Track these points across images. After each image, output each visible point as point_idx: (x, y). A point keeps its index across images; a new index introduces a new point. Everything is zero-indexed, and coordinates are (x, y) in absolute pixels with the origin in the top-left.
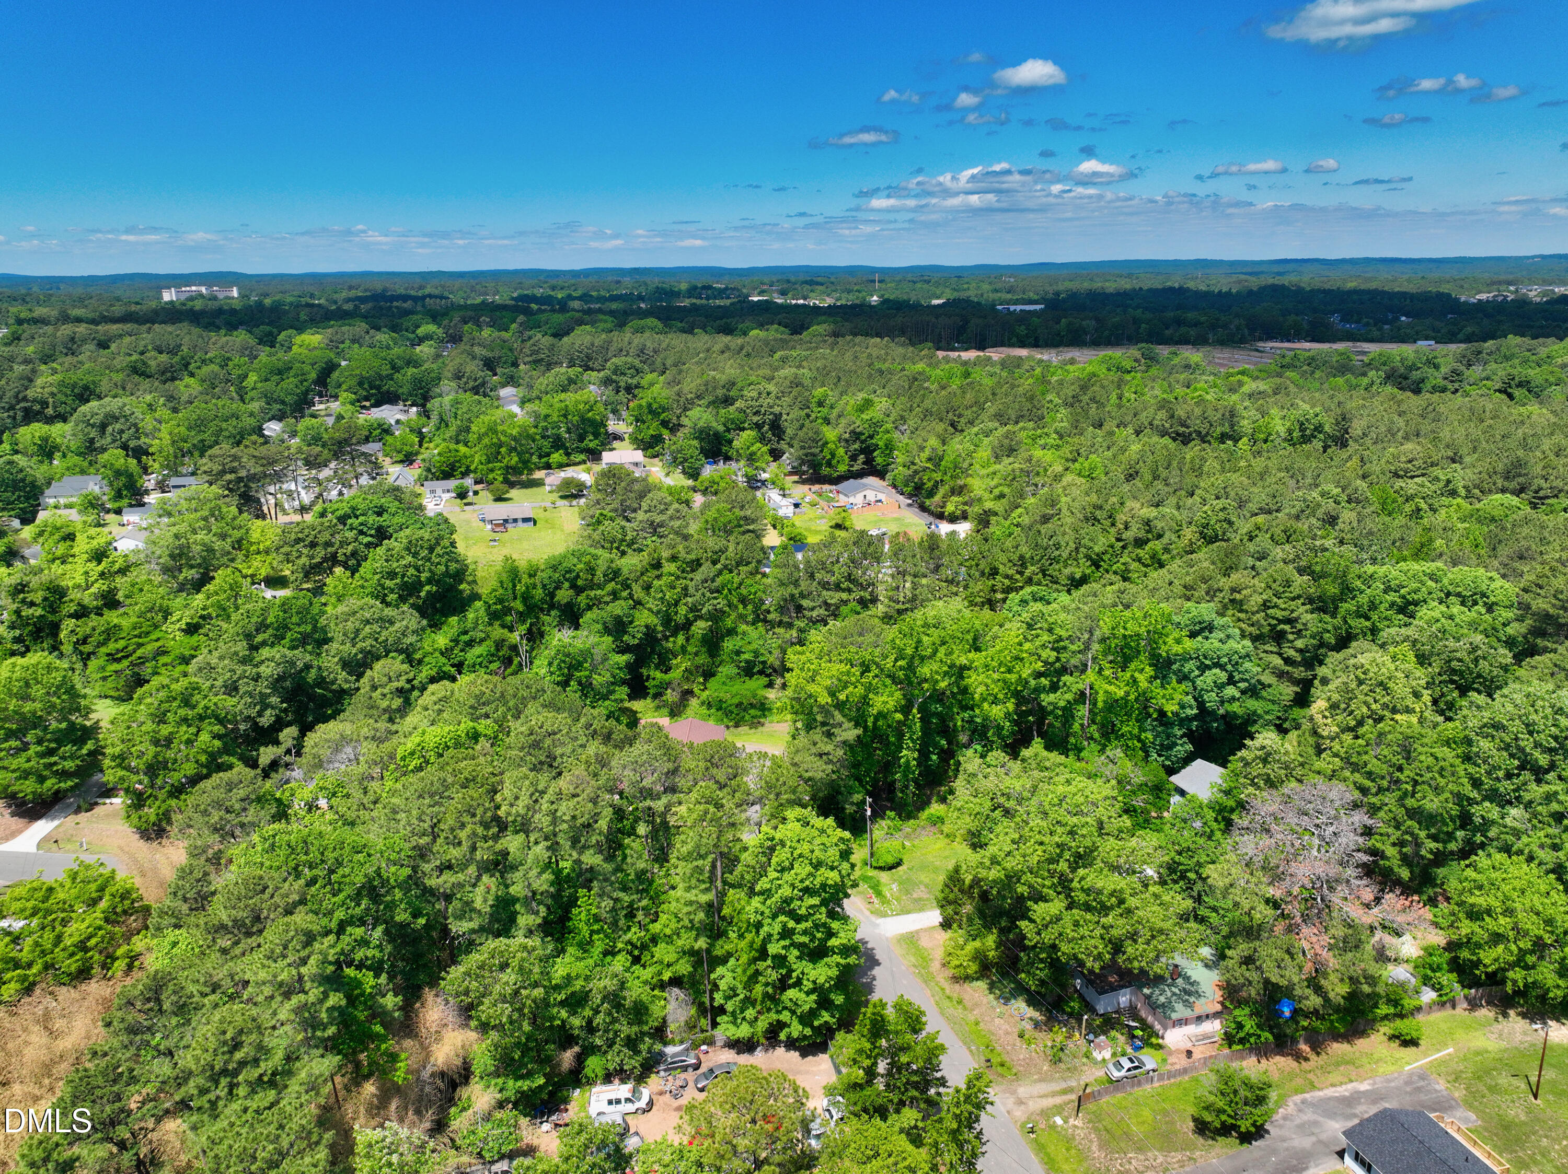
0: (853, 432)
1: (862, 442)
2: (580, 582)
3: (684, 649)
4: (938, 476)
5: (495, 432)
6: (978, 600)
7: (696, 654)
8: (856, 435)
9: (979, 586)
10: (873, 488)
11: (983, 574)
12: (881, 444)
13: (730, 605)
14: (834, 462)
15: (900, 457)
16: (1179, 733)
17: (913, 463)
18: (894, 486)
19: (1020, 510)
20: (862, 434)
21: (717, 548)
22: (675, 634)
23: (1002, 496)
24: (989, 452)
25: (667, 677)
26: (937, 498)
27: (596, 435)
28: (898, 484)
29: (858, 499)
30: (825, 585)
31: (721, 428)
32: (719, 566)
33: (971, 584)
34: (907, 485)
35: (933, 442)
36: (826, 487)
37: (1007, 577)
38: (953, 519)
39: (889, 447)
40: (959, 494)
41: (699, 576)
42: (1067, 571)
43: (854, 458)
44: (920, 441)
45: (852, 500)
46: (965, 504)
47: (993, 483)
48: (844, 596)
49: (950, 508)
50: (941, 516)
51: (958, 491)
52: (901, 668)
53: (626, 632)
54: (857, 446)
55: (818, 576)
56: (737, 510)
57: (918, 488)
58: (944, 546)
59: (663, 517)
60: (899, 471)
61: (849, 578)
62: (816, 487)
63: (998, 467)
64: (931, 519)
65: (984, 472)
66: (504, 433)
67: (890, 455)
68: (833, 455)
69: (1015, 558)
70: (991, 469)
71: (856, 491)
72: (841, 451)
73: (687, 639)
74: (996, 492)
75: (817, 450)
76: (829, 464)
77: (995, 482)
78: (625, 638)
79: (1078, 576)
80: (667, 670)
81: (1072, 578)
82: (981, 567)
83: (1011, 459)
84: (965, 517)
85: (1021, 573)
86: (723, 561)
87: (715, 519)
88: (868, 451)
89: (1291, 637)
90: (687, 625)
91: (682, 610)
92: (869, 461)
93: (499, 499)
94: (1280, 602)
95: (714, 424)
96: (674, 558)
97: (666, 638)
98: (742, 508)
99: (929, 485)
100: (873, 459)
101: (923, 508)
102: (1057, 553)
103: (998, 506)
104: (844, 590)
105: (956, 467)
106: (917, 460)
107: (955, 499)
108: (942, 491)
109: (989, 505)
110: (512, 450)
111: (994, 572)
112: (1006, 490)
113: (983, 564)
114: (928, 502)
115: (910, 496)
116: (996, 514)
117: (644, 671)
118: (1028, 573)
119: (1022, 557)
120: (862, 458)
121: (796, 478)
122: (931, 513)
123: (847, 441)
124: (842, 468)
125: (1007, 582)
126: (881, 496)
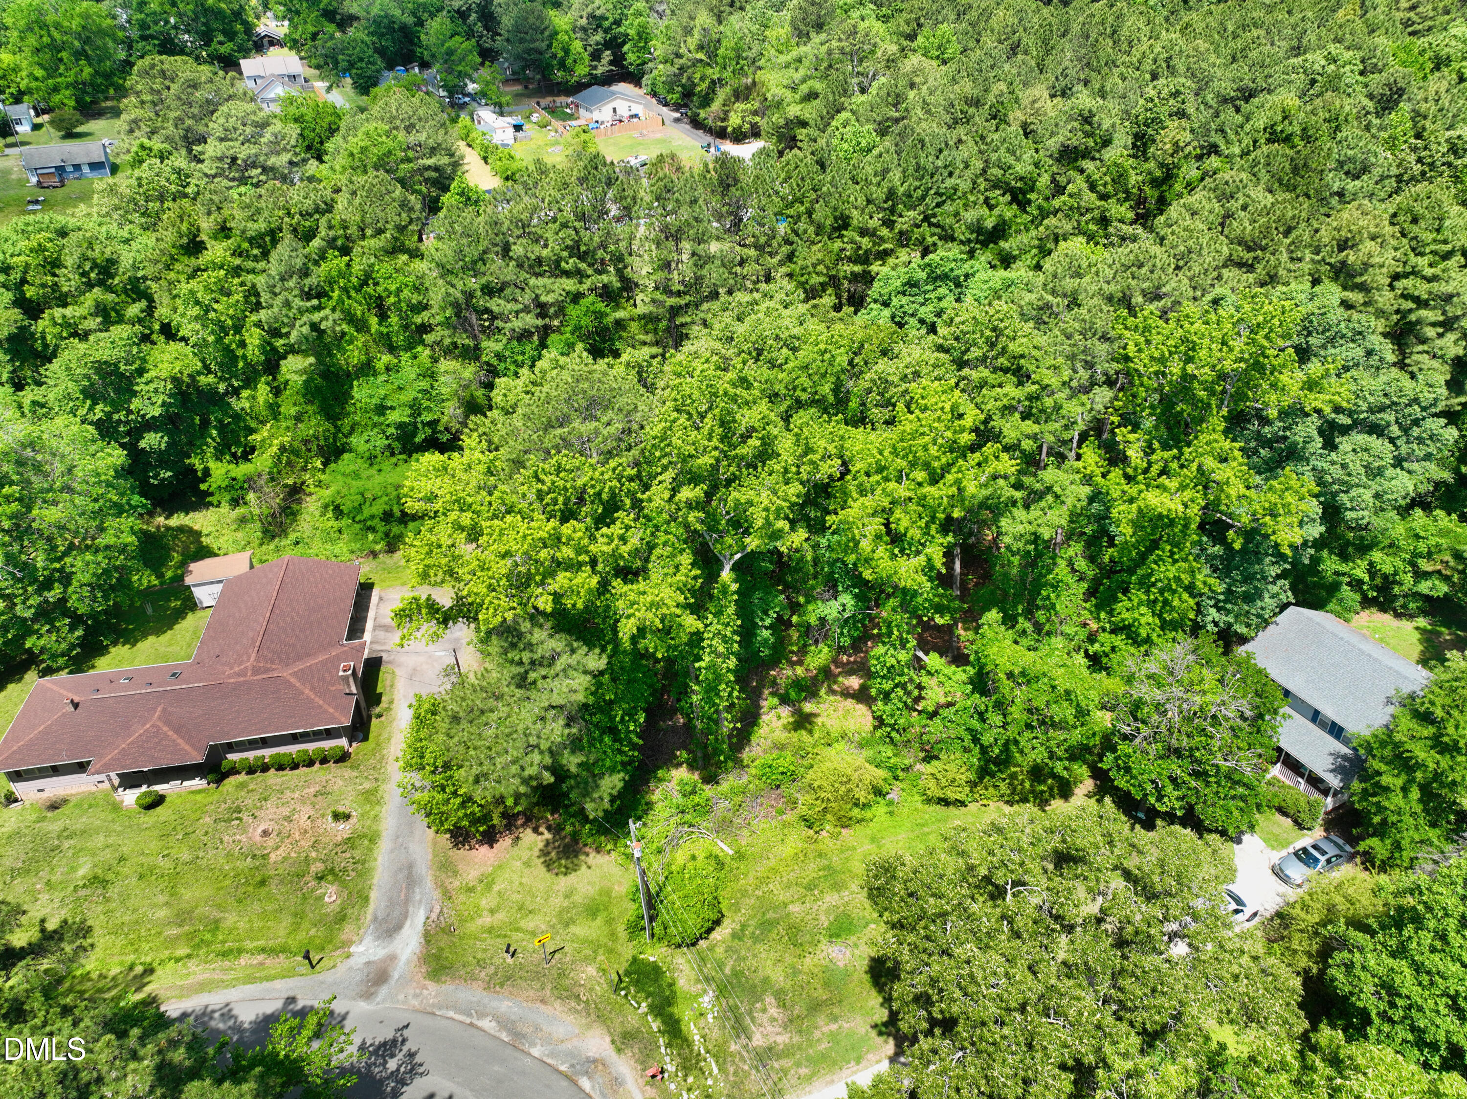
0: (592, 16)
1: (606, 31)
2: (30, 292)
3: (274, 410)
4: (713, 73)
5: (44, 26)
6: (815, 280)
7: (298, 418)
8: (596, 20)
9: (816, 253)
10: (625, 97)
11: (819, 229)
12: (632, 32)
13: (350, 318)
14: (569, 61)
15: (659, 48)
16: (1274, 571)
17: (678, 56)
18: (654, 94)
19: (844, 115)
20: (603, 18)
21: (308, 204)
22: (250, 382)
23: (812, 96)
24: (788, 28)
25: (242, 470)
26: (716, 106)
27: (231, 35)
28: (661, 91)
29: (604, 113)
30: (536, 266)
31: (410, 20)
32: (316, 243)
33: (802, 250)
34: (671, 91)
35: (704, 18)
36: (562, 100)
37: (863, 232)
38: (739, 137)
39: (644, 36)
40: (746, 98)
41: (275, 265)
42: (970, 216)
43: (596, 56)
44: (685, 20)
45: (596, 115)
46: (755, 113)
47: (798, 76)
48: (570, 284)
49: (734, 120)
50: (721, 134)
51: (741, 94)
52: (690, 505)
53: (134, 394)
54: (599, 37)
55: (518, 250)
56: (401, 136)
57: (688, 93)
58: (746, 180)
59: (253, 150)
60: (660, 71)
61: (575, 250)
62: (546, 101)
63: (803, 49)
64: (709, 139)
65: (783, 59)
66: (58, 26)
67: (645, 49)
68: (567, 51)
69: (879, 194)
70: (795, 53)
71: (599, 101)
72: (577, 46)
73: (277, 391)
74: (804, 89)
75: (544, 45)
76: (562, 65)
77: (802, 72)
78: (136, 404)
79: (989, 223)
80: (248, 453)
81: (977, 228)
82: (817, 216)
83: (823, 36)
84: (755, 133)
85: (888, 223)
86: (323, 232)
87: (364, 150)
88: (614, 44)
89: (1430, 332)
90: (272, 365)
91: (253, 338)
92: (618, 60)
93: (70, 135)
94: (1422, 262)
95: (397, 12)
96: (224, 231)
97: (236, 392)
98: (409, 129)
99: (703, 87)
100: (623, 57)
101: (697, 124)
102: (950, 182)
103: (810, 112)
104: (567, 274)
105: (739, 57)
106: (683, 50)
107: (740, 106)
108: (722, 94)
109: (794, 111)
110: (79, 54)
111: (842, 223)
112: (818, 86)
113: (822, 213)
114: (703, 114)
115: (677, 107)
116: (804, 124)
117: (195, 461)
118: (902, 223)
119: (891, 194)
120: (607, 55)
121: (518, 88)
122: (709, 131)
123: (584, 29)
124: (581, 70)
125: (866, 242)
126: (637, 109)
